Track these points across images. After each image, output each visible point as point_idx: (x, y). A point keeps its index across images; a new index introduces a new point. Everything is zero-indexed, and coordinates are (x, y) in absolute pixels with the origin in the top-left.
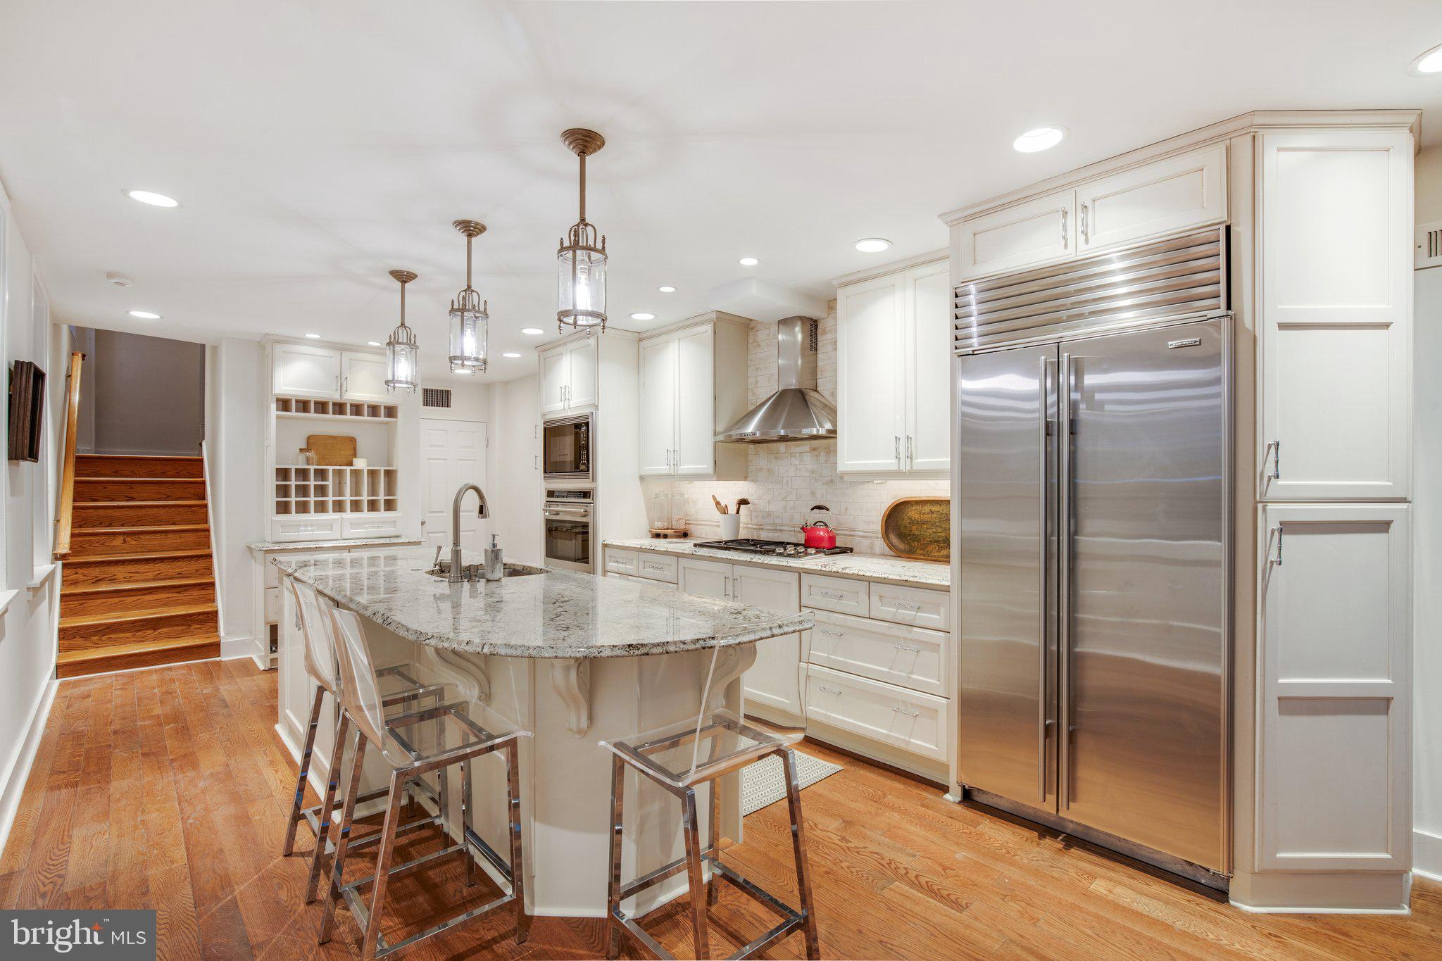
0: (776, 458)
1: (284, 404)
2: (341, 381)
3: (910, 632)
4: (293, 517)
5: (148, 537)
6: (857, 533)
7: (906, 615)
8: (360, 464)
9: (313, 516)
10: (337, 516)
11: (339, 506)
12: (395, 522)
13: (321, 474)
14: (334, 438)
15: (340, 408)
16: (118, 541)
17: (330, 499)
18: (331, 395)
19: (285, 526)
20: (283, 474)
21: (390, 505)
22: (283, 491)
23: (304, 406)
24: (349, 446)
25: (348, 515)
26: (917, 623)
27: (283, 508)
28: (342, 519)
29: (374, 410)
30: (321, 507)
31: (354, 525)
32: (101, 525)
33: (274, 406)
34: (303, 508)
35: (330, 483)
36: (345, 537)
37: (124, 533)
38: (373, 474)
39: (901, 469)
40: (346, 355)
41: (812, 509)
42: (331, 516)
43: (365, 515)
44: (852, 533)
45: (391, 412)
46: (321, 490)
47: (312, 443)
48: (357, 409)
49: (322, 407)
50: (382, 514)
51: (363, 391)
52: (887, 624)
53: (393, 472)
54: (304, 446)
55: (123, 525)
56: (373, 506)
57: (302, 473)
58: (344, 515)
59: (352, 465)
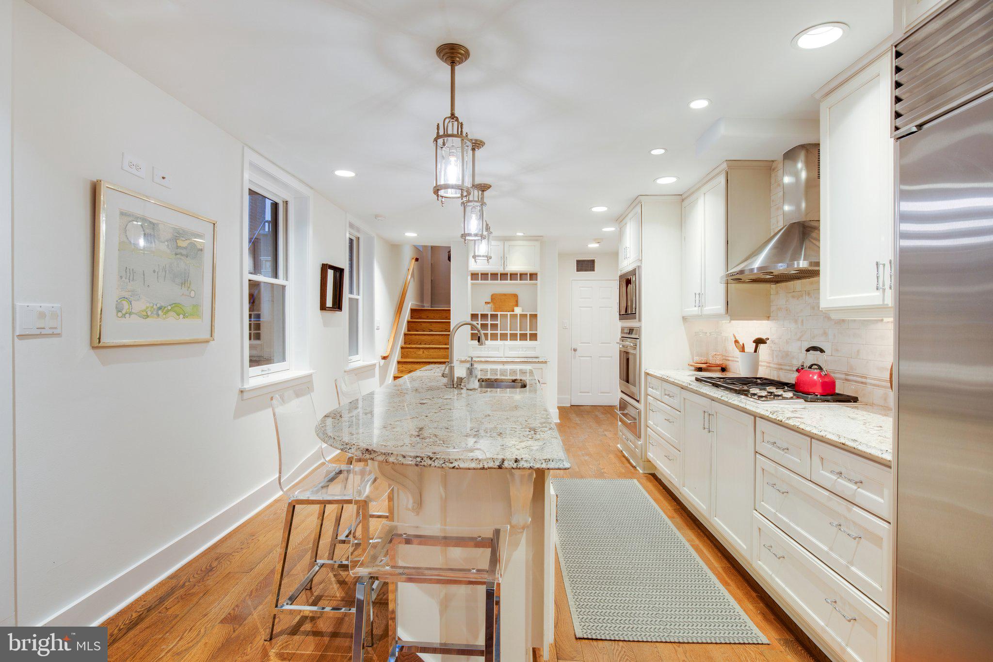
0: (793, 297)
1: (474, 276)
2: (504, 259)
3: (849, 510)
5: (433, 350)
6: (868, 381)
7: (847, 487)
8: (518, 311)
9: (490, 342)
10: (502, 342)
11: (504, 337)
12: (535, 348)
13: (494, 317)
14: (505, 295)
15: (504, 276)
16: (421, 352)
17: (499, 331)
18: (499, 270)
20: (474, 317)
21: (534, 337)
23: (485, 276)
24: (514, 299)
25: (509, 342)
26: (857, 501)
27: (475, 337)
28: (505, 345)
29: (523, 276)
30: (494, 337)
31: (511, 348)
32: (417, 343)
33: (469, 278)
35: (499, 322)
36: (506, 356)
37: (423, 348)
38: (523, 316)
39: (886, 303)
40: (507, 244)
41: (808, 350)
42: (499, 342)
43: (518, 343)
44: (864, 380)
45: (533, 276)
46: (494, 327)
47: (494, 298)
48: (513, 276)
49: (494, 276)
50: (528, 343)
51: (516, 265)
52: (827, 493)
53: (536, 316)
54: (489, 300)
55: (425, 344)
56: (523, 337)
57: (484, 316)
58: (506, 343)
59: (513, 311)
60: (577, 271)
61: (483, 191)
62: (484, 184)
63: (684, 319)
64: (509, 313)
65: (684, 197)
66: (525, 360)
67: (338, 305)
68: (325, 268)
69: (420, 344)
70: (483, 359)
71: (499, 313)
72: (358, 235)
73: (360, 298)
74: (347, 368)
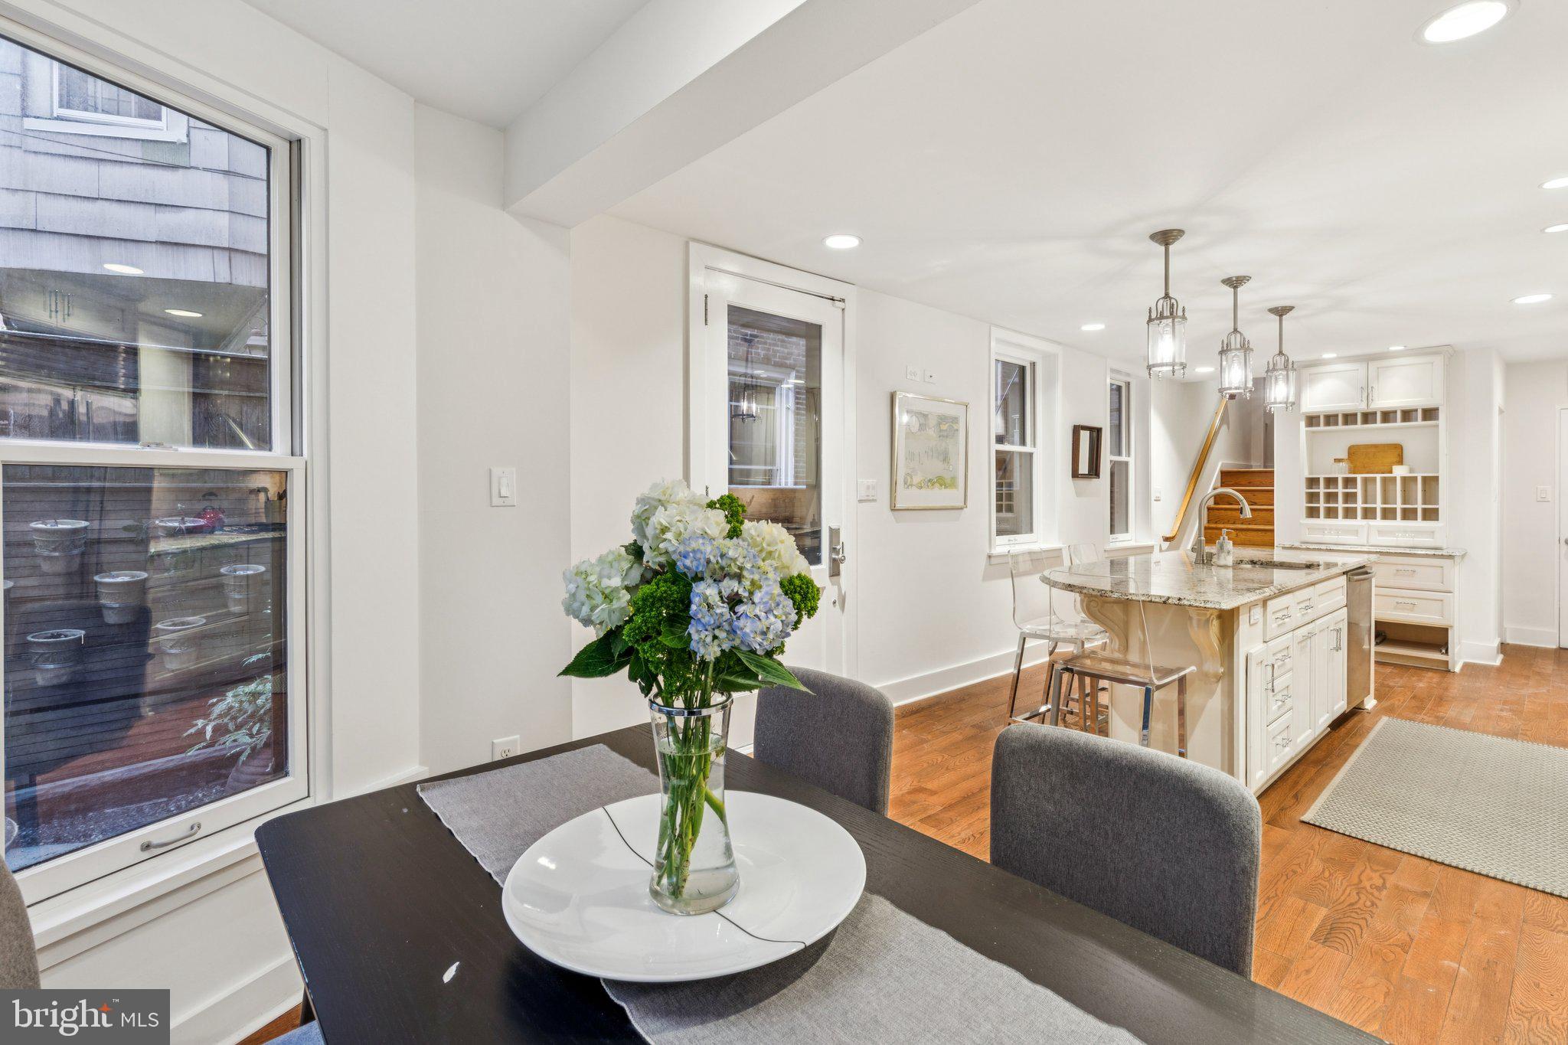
1: (1312, 420)
2: (1367, 390)
4: (1322, 521)
8: (1399, 471)
9: (1340, 522)
10: (1365, 522)
11: (1369, 514)
12: (1433, 532)
13: (1349, 482)
14: (1376, 446)
15: (1368, 417)
17: (1359, 505)
18: (1359, 406)
19: (1311, 529)
20: (1312, 482)
21: (1431, 514)
22: (1312, 497)
23: (1330, 419)
24: (1397, 453)
25: (1379, 522)
27: (1312, 513)
28: (1369, 527)
29: (1407, 415)
30: (1350, 513)
31: (1381, 532)
32: (1228, 523)
33: (1303, 424)
34: (1331, 513)
35: (1359, 490)
36: (1371, 543)
38: (1407, 481)
40: (1373, 366)
42: (1359, 522)
43: (1399, 523)
45: (1430, 414)
46: (1349, 497)
47: (1353, 451)
48: (1387, 416)
49: (1349, 418)
50: (1419, 524)
51: (1393, 395)
53: (1436, 479)
54: (1344, 455)
55: (1242, 524)
56: (1409, 514)
57: (1331, 482)
58: (1372, 522)
59: (1391, 472)
64: (1378, 476)
66: (1408, 551)
67: (1094, 471)
68: (1077, 430)
69: (1234, 523)
70: (1323, 547)
71: (1359, 477)
72: (1128, 379)
73: (1131, 460)
74: (1108, 548)
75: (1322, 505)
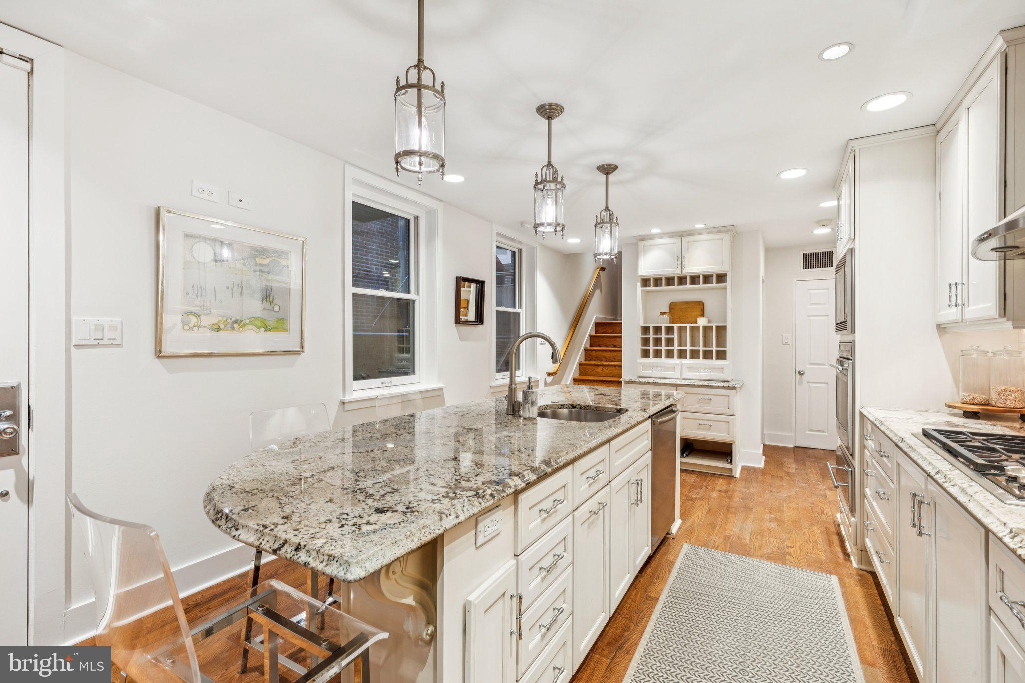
1: (645, 282)
2: (680, 260)
4: (651, 360)
5: (612, 368)
8: (702, 322)
9: (663, 360)
10: (679, 361)
11: (682, 354)
12: (723, 369)
13: (669, 330)
14: (687, 303)
15: (682, 280)
16: (599, 370)
17: (676, 348)
18: (676, 272)
19: (644, 366)
20: (645, 330)
21: (721, 355)
22: (645, 342)
23: (657, 281)
24: (699, 308)
25: (688, 361)
27: (645, 354)
28: (682, 364)
29: (707, 279)
30: (670, 354)
31: (690, 369)
32: (597, 360)
33: (639, 284)
34: (657, 354)
35: (675, 336)
36: (684, 377)
37: (601, 365)
38: (707, 329)
40: (685, 239)
42: (675, 361)
43: (701, 361)
45: (721, 278)
46: (670, 342)
47: (673, 306)
48: (694, 279)
49: (669, 281)
50: (714, 362)
51: (697, 265)
53: (724, 328)
54: (667, 310)
55: (606, 361)
56: (707, 355)
57: (657, 330)
58: (683, 361)
59: (696, 323)
60: (805, 268)
61: (607, 174)
62: (607, 165)
63: (941, 328)
64: (688, 325)
65: (939, 126)
66: (706, 383)
67: (480, 318)
68: (461, 281)
69: (601, 361)
70: (651, 381)
71: (675, 326)
72: (520, 246)
73: (522, 312)
74: (493, 384)
75: (652, 348)
